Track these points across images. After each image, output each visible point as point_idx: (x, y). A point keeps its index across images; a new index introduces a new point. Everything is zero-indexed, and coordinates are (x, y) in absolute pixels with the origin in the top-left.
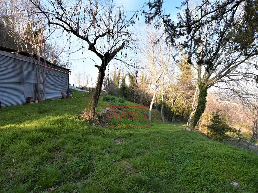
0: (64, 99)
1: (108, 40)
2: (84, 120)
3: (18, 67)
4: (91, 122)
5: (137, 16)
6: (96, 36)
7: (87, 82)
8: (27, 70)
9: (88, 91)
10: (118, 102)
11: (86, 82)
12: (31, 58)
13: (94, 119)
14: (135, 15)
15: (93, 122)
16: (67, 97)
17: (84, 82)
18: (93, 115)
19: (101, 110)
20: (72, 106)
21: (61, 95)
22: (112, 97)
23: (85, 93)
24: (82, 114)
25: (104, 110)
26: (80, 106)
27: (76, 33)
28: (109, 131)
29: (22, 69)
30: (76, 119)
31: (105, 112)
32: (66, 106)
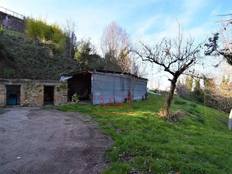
0: (143, 100)
1: (179, 62)
2: (160, 116)
3: (122, 81)
4: (165, 119)
5: (200, 47)
6: (170, 63)
7: (159, 85)
8: (126, 82)
9: (160, 94)
10: (189, 106)
11: (157, 86)
12: (127, 75)
13: (167, 117)
14: (200, 46)
15: (167, 119)
16: (145, 99)
17: (156, 85)
18: (167, 114)
19: (173, 111)
20: (151, 106)
21: (141, 98)
22: (183, 101)
23: (158, 96)
24: (158, 112)
25: (175, 112)
26: (156, 107)
27: (157, 62)
28: (180, 128)
29: (123, 82)
30: (155, 115)
31: (176, 114)
32: (146, 106)
